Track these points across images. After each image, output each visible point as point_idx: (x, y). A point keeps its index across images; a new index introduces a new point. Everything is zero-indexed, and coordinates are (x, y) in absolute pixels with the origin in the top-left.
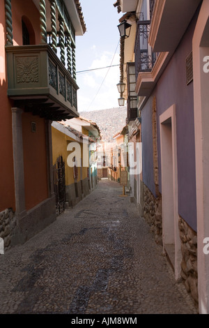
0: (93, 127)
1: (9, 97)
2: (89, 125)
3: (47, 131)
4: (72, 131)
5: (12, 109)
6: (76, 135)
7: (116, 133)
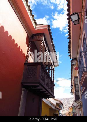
0: (61, 103)
1: (22, 83)
2: (59, 102)
3: (40, 102)
4: (52, 104)
5: (23, 89)
6: (54, 106)
7: (69, 107)
